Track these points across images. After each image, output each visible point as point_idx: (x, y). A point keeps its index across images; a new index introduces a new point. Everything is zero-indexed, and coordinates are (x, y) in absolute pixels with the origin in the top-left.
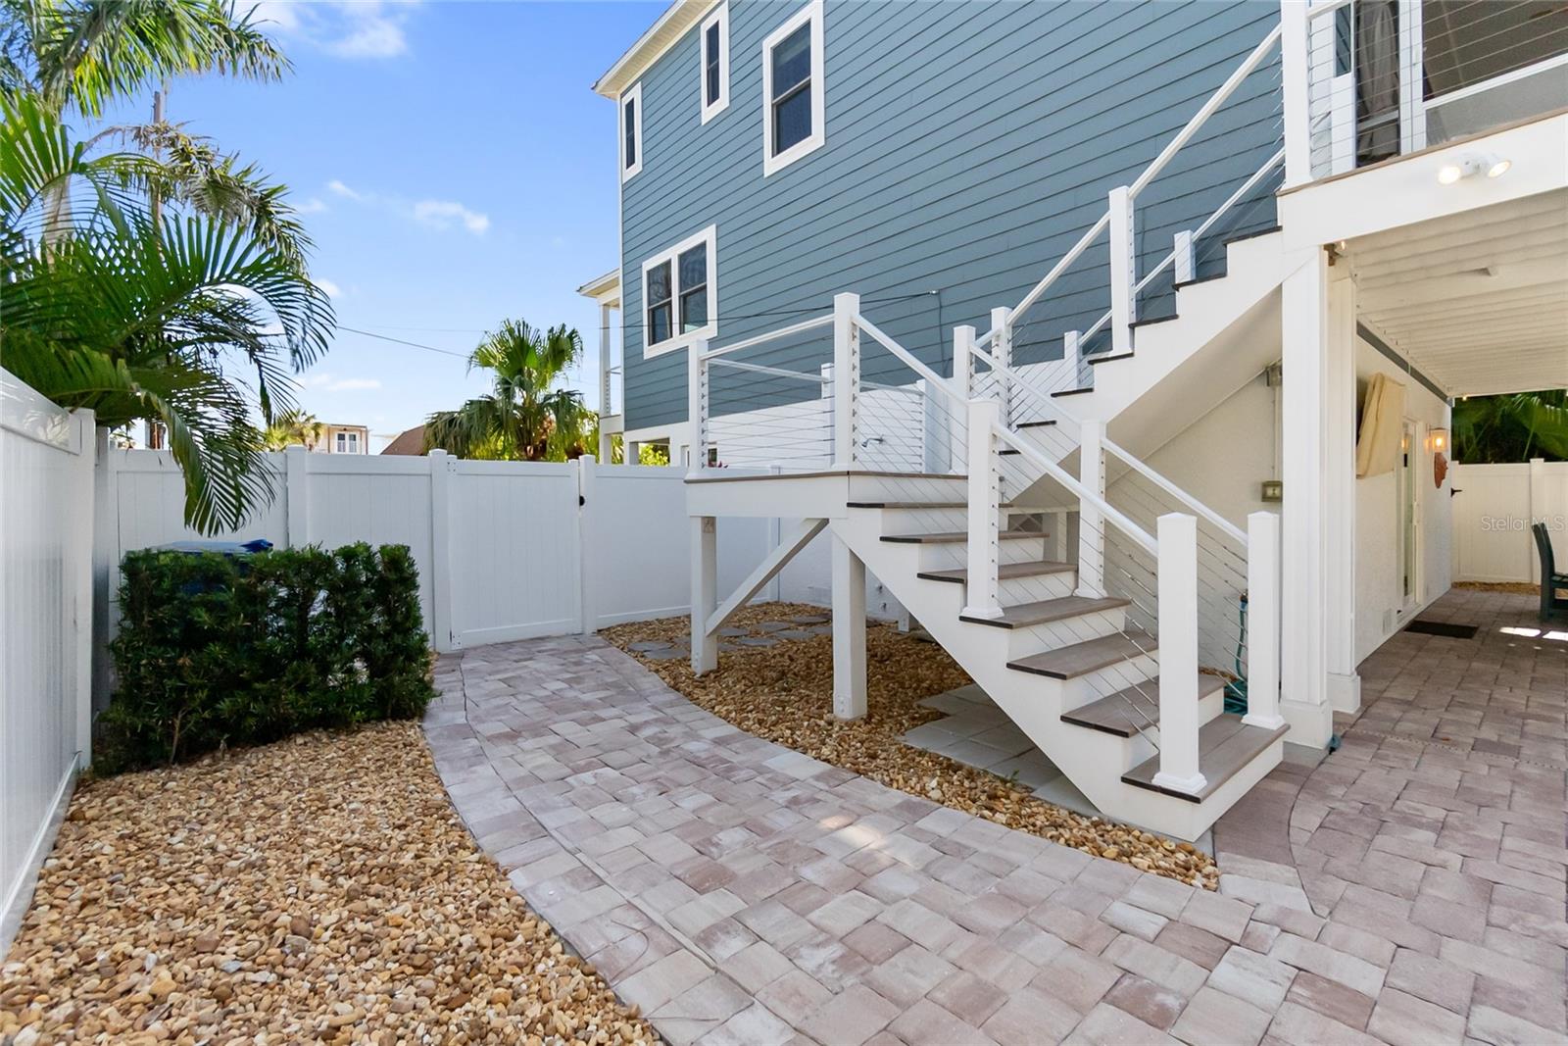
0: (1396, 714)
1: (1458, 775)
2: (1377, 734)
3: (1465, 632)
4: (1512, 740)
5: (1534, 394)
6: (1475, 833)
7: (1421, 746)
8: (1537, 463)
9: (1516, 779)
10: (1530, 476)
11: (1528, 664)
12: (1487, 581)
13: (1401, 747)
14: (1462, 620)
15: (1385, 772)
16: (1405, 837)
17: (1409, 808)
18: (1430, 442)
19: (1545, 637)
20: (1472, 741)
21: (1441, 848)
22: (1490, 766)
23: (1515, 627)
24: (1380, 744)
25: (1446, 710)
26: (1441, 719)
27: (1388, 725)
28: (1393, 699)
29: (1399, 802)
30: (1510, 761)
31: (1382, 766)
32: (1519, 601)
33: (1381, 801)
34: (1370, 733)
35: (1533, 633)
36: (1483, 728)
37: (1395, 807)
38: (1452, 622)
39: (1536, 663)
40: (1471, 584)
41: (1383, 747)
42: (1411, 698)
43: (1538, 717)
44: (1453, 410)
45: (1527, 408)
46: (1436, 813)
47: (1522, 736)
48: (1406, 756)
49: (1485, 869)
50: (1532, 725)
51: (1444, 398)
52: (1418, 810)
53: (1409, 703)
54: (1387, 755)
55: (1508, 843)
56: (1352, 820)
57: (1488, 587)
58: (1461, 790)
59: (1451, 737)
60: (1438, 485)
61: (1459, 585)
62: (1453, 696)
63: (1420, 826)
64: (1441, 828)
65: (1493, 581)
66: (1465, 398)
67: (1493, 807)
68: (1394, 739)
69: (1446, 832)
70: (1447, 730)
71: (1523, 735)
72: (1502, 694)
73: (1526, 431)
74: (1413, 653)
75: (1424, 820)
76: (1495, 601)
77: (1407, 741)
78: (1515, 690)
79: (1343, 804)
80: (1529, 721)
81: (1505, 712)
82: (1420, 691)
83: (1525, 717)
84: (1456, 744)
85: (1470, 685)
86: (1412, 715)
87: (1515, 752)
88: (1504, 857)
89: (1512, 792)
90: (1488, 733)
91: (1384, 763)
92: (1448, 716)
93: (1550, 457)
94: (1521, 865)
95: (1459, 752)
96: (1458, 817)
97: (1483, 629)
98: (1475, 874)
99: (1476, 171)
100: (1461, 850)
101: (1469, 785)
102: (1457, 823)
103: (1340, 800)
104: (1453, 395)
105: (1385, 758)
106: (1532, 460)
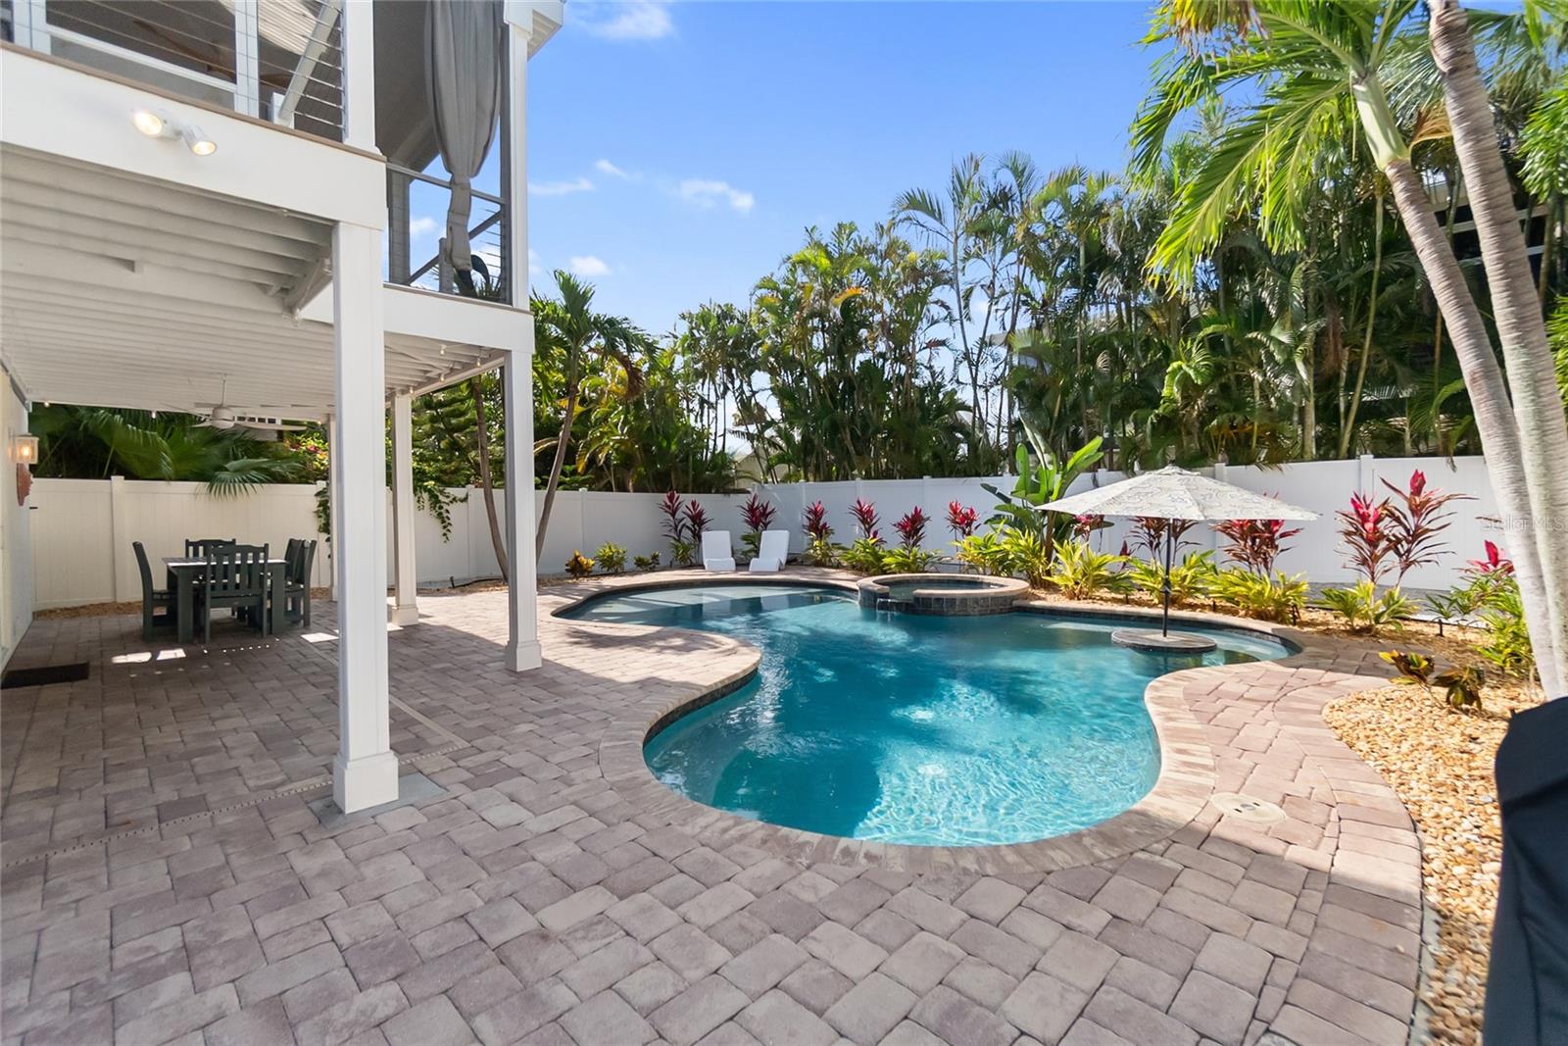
0: (44, 815)
1: (161, 866)
2: (32, 859)
3: (74, 672)
4: (191, 791)
5: (120, 411)
6: (225, 938)
7: (102, 848)
8: (118, 481)
9: (222, 838)
10: (111, 494)
11: (159, 693)
12: (69, 606)
13: (77, 863)
14: (64, 658)
15: (72, 914)
16: (155, 1005)
17: (131, 952)
18: (13, 451)
19: (160, 658)
20: (153, 812)
21: (203, 989)
22: (190, 835)
23: (125, 654)
24: (45, 874)
25: (105, 782)
26: (105, 797)
27: (41, 837)
28: (28, 793)
29: (117, 952)
30: (205, 817)
31: (64, 908)
32: (112, 624)
33: (92, 968)
34: (22, 861)
35: (145, 657)
36: (157, 789)
37: (118, 964)
38: (55, 662)
39: (166, 691)
40: (51, 611)
41: (51, 875)
42: (54, 782)
43: (203, 752)
44: (30, 415)
45: (110, 426)
46: (169, 940)
47: (198, 782)
48: (89, 873)
49: (263, 985)
50: (202, 764)
51: (23, 400)
52: (148, 948)
53: (57, 791)
54: (63, 885)
55: (265, 926)
56: (66, 1034)
57: (74, 612)
58: (178, 884)
59: (129, 817)
60: (21, 503)
61: (38, 615)
62: (105, 759)
63: (161, 973)
64: (186, 957)
65: (75, 605)
66: (47, 404)
67: (223, 888)
68: (60, 855)
69: (197, 961)
70: (120, 809)
71: (198, 780)
72: (154, 738)
73: (106, 449)
74: (26, 717)
75: (162, 960)
76: (89, 629)
77: (79, 850)
78: (163, 729)
79: (37, 1013)
80: (196, 760)
81: (168, 757)
82: (61, 769)
83: (188, 756)
84: (139, 824)
85: (116, 739)
86: (66, 808)
87: (199, 804)
88: (272, 950)
89: (227, 856)
90: (166, 793)
91: (65, 899)
92: (110, 789)
93: (130, 475)
94: (290, 949)
95: (148, 833)
96: (196, 927)
97: (94, 663)
98: (257, 999)
99: (176, 137)
100: (227, 974)
101: (183, 873)
102: (200, 937)
103: (29, 1010)
104: (31, 398)
105: (62, 890)
106: (113, 477)
